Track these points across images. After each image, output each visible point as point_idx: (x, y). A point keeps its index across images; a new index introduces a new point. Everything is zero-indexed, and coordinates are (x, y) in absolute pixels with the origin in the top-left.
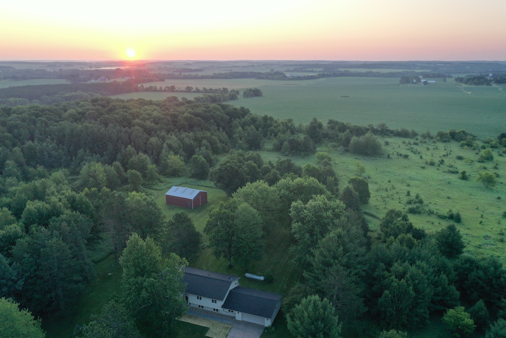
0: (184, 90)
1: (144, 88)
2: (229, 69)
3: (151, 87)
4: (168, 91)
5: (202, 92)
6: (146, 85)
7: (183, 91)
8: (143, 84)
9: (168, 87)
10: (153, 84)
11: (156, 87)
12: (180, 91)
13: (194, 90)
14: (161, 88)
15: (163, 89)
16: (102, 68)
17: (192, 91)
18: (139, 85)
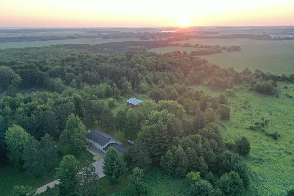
0: (194, 46)
1: (173, 44)
2: (235, 32)
3: (177, 44)
4: (185, 46)
5: (204, 47)
9: (185, 44)
11: (179, 44)
12: (192, 47)
13: (200, 46)
14: (182, 44)
16: (162, 32)
17: (199, 46)
18: (170, 43)
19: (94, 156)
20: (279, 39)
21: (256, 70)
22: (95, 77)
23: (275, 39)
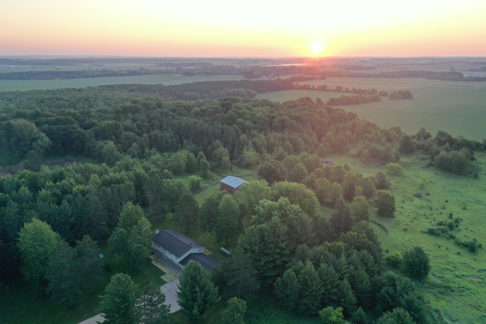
0: (334, 89)
1: (299, 86)
2: (403, 67)
3: (305, 86)
4: (320, 90)
5: (351, 92)
6: (301, 84)
7: (333, 91)
8: (298, 82)
9: (320, 86)
10: (306, 83)
11: (309, 85)
12: (331, 90)
13: (344, 89)
14: (314, 87)
15: (316, 88)
17: (342, 90)
18: (295, 84)
19: (164, 273)
20: (478, 79)
21: (439, 131)
22: (169, 140)
23: (470, 79)
